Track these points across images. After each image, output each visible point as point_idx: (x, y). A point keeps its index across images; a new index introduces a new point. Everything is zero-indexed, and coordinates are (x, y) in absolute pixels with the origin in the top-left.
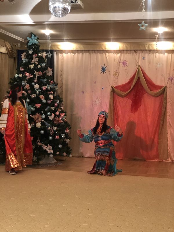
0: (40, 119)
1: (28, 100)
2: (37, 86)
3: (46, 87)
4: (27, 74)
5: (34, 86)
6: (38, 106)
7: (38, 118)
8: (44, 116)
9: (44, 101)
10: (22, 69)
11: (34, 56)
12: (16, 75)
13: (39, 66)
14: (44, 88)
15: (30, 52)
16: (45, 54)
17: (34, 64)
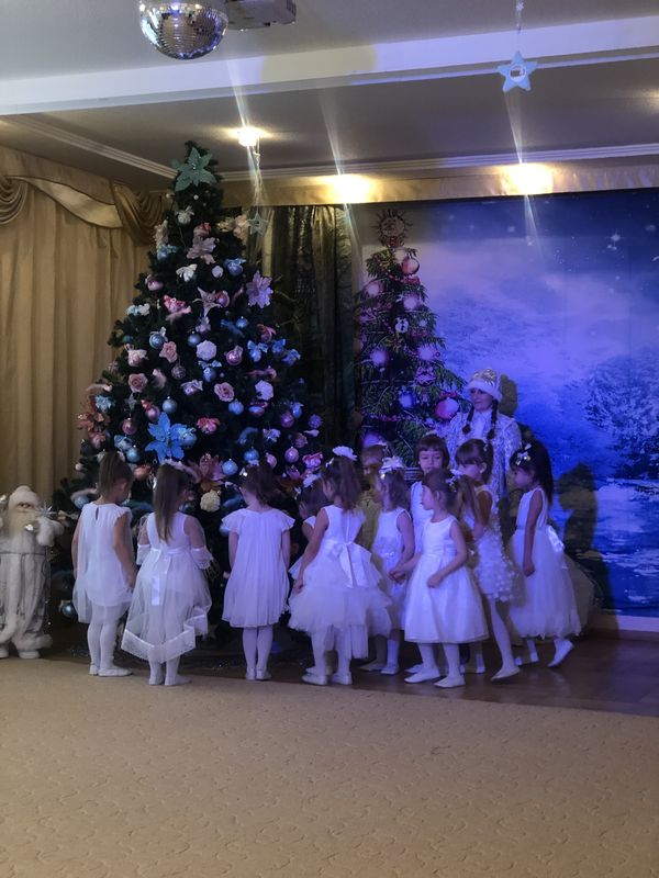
0: (217, 477)
1: (168, 405)
2: (206, 349)
4: (172, 304)
5: (194, 348)
6: (209, 426)
7: (210, 475)
9: (236, 407)
10: (154, 286)
11: (198, 231)
13: (218, 272)
15: (184, 216)
16: (242, 223)
17: (197, 261)
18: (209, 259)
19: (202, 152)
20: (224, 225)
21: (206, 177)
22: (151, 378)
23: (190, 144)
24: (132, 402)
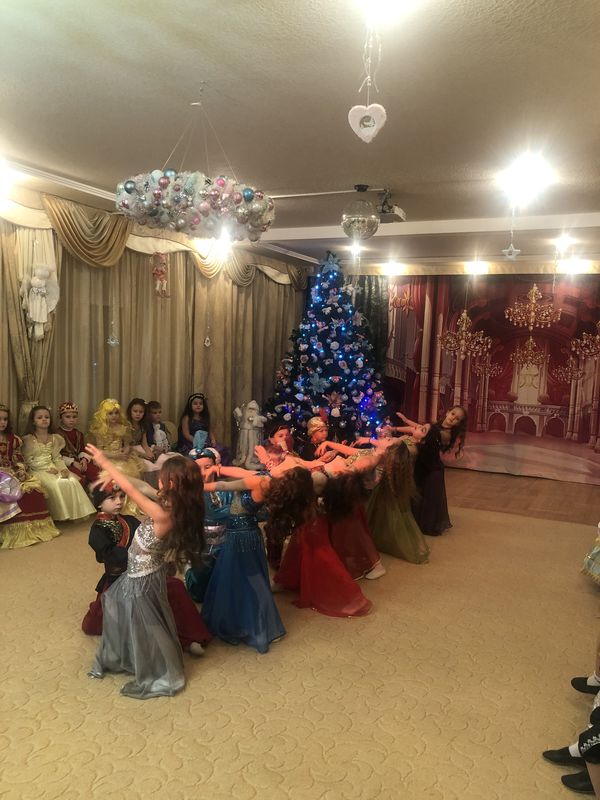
0: (339, 401)
1: (318, 369)
2: (334, 345)
3: (351, 346)
4: (319, 324)
5: (329, 345)
6: (336, 379)
7: (336, 400)
8: (345, 397)
9: (347, 371)
10: (312, 316)
11: (331, 291)
12: (302, 326)
13: (340, 310)
14: (347, 348)
15: (325, 285)
16: (350, 287)
17: (331, 305)
18: (336, 305)
19: (334, 256)
20: (342, 289)
21: (336, 267)
22: (311, 358)
23: (329, 252)
24: (301, 366)
